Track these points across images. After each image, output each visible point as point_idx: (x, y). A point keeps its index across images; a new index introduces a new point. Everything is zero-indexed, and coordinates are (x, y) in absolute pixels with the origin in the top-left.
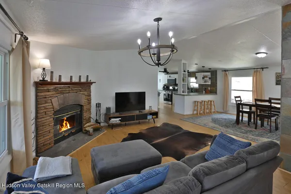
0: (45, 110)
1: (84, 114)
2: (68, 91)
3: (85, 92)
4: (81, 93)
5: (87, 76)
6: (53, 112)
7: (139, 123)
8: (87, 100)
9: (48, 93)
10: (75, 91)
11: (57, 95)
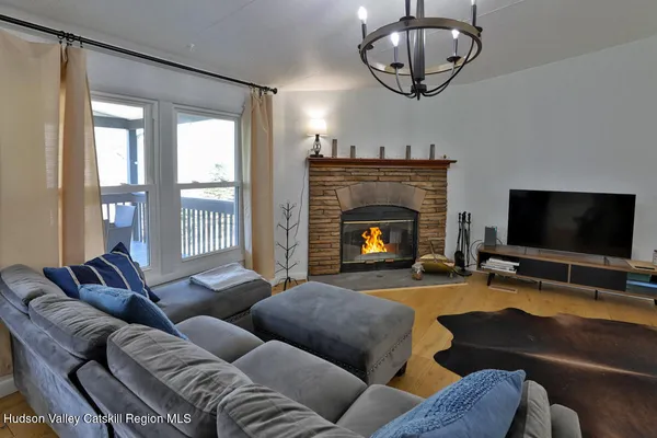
0: (322, 207)
1: (421, 231)
2: (375, 178)
3: (424, 184)
4: (415, 183)
5: (432, 146)
6: (339, 212)
7: (596, 297)
8: (432, 202)
9: (329, 179)
10: (395, 179)
11: (349, 183)
